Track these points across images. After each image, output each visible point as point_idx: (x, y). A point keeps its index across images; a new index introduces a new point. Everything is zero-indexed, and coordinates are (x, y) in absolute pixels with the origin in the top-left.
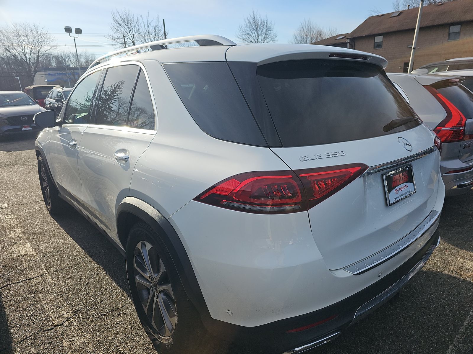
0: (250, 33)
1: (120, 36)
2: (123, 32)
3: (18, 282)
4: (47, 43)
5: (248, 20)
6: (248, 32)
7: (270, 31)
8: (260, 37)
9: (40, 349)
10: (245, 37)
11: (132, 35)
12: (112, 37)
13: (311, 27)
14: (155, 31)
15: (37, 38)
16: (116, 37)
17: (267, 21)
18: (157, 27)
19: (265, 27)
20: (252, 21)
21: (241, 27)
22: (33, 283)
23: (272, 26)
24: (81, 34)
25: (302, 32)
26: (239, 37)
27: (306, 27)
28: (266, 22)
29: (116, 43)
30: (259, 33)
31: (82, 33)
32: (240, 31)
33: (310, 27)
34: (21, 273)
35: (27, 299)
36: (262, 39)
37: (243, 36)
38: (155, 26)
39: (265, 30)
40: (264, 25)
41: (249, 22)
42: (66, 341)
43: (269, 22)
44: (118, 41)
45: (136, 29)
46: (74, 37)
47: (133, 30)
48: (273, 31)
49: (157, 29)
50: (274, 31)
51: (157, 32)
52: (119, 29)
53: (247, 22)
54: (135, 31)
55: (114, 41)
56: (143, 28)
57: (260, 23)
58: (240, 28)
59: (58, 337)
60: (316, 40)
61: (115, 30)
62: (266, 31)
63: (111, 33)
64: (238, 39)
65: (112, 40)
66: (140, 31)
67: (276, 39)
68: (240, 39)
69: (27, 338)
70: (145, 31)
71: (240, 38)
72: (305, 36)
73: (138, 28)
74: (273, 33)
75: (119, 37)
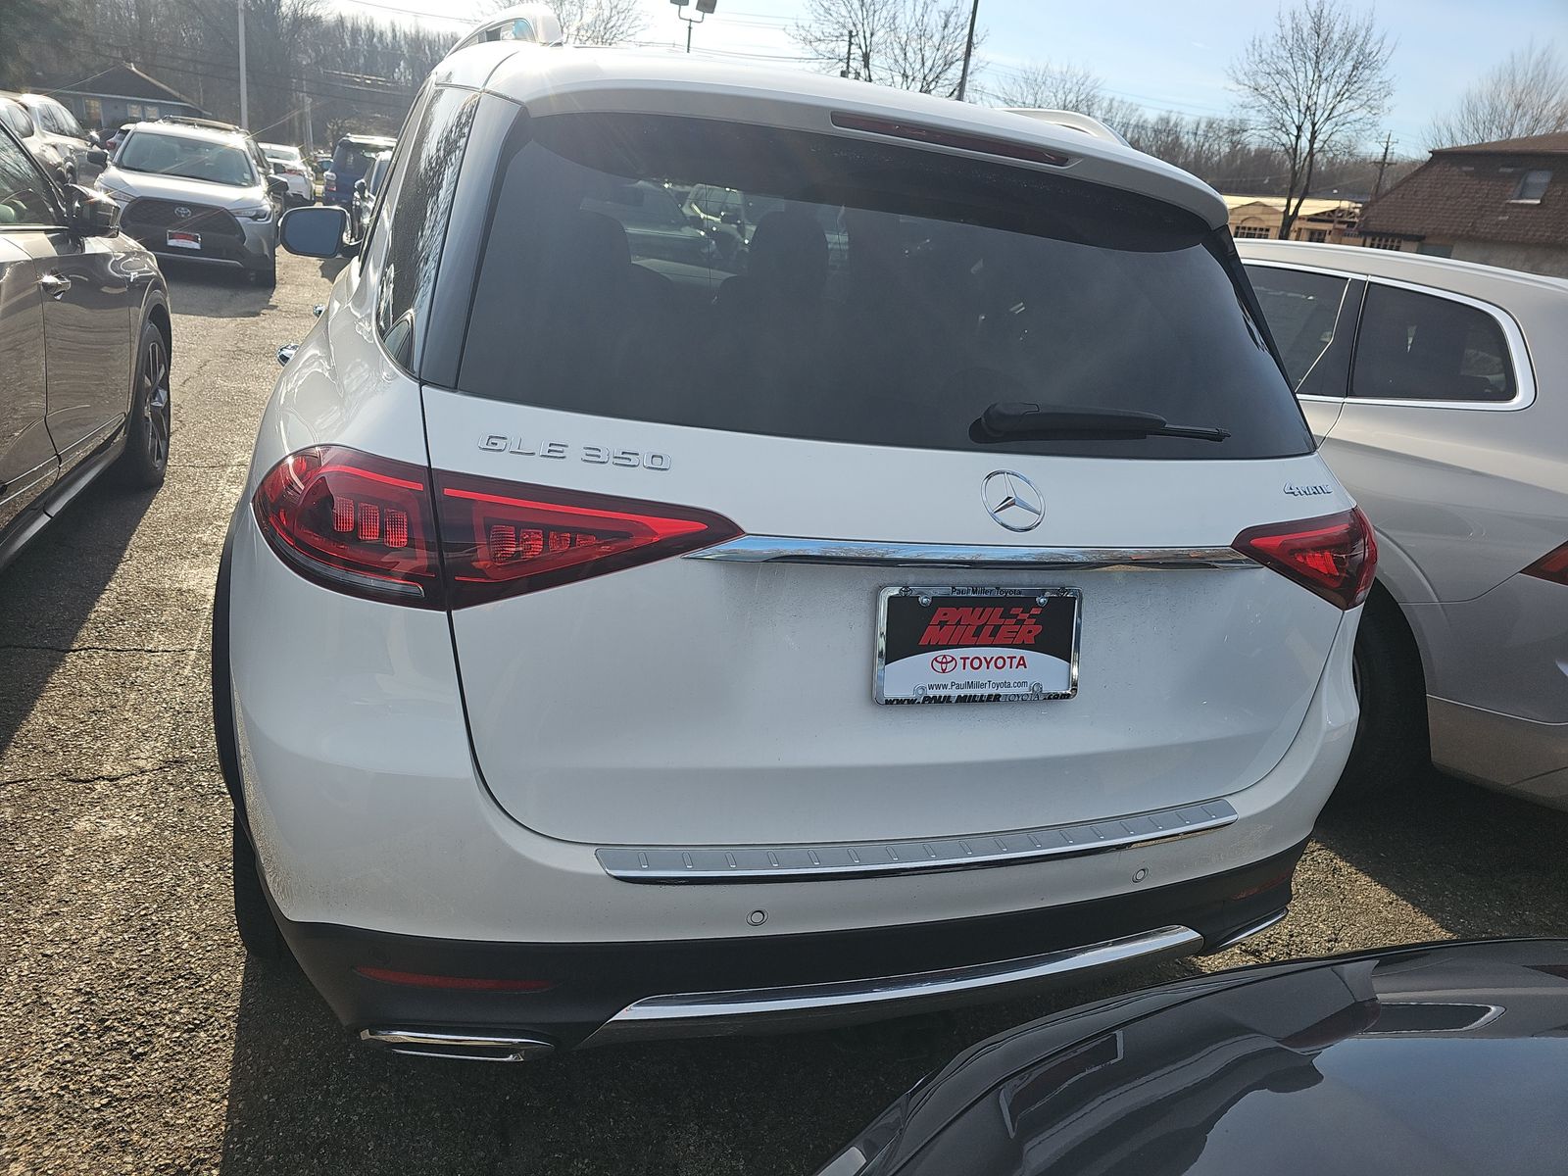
0: (1290, 68)
1: (832, 32)
2: (841, 20)
3: (119, 648)
4: (630, 32)
5: (1294, 18)
6: (1281, 65)
7: (1367, 72)
8: (1323, 87)
9: (23, 816)
10: (1263, 83)
11: (868, 35)
12: (804, 34)
13: (1548, 78)
14: (946, 26)
15: (607, 13)
16: (819, 35)
17: (1368, 30)
18: (955, 13)
19: (1354, 52)
20: (1307, 26)
21: (1257, 43)
22: (145, 662)
23: (1386, 52)
24: (712, 12)
25: (1504, 90)
26: (1241, 77)
27: (1530, 72)
28: (1363, 33)
29: (813, 55)
30: (1324, 75)
31: (716, 9)
32: (1251, 58)
33: (1546, 75)
34: (145, 630)
35: (101, 693)
36: (1331, 95)
37: (1259, 79)
38: (948, 10)
39: (1349, 65)
40: (1351, 43)
41: (1297, 29)
42: (89, 820)
43: (1376, 36)
44: (822, 47)
45: (884, 13)
46: (691, 21)
47: (876, 18)
48: (1380, 73)
49: (952, 19)
50: (1385, 74)
51: (951, 30)
52: (832, 8)
53: (1288, 25)
54: (883, 20)
55: (808, 47)
56: (909, 13)
57: (1336, 36)
58: (1254, 45)
59: (82, 805)
60: (1559, 126)
61: (822, 11)
62: (1355, 68)
63: (807, 18)
64: (1235, 87)
65: (802, 44)
66: (897, 22)
67: (1388, 102)
68: (1242, 87)
69: (21, 781)
70: (913, 25)
71: (1246, 82)
72: (1511, 106)
73: (892, 12)
74: (1378, 80)
75: (827, 34)
